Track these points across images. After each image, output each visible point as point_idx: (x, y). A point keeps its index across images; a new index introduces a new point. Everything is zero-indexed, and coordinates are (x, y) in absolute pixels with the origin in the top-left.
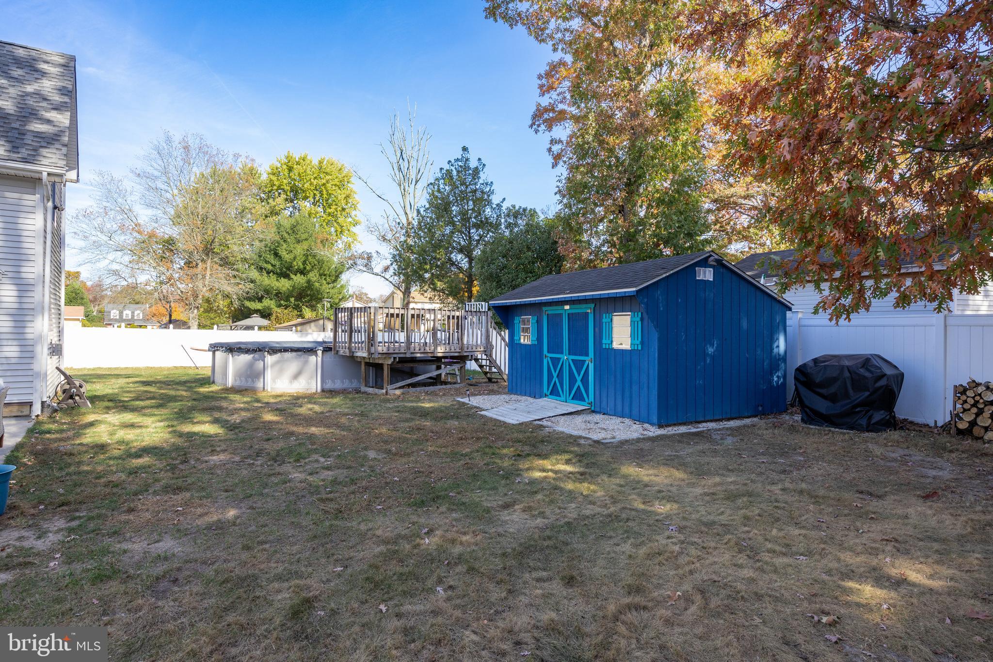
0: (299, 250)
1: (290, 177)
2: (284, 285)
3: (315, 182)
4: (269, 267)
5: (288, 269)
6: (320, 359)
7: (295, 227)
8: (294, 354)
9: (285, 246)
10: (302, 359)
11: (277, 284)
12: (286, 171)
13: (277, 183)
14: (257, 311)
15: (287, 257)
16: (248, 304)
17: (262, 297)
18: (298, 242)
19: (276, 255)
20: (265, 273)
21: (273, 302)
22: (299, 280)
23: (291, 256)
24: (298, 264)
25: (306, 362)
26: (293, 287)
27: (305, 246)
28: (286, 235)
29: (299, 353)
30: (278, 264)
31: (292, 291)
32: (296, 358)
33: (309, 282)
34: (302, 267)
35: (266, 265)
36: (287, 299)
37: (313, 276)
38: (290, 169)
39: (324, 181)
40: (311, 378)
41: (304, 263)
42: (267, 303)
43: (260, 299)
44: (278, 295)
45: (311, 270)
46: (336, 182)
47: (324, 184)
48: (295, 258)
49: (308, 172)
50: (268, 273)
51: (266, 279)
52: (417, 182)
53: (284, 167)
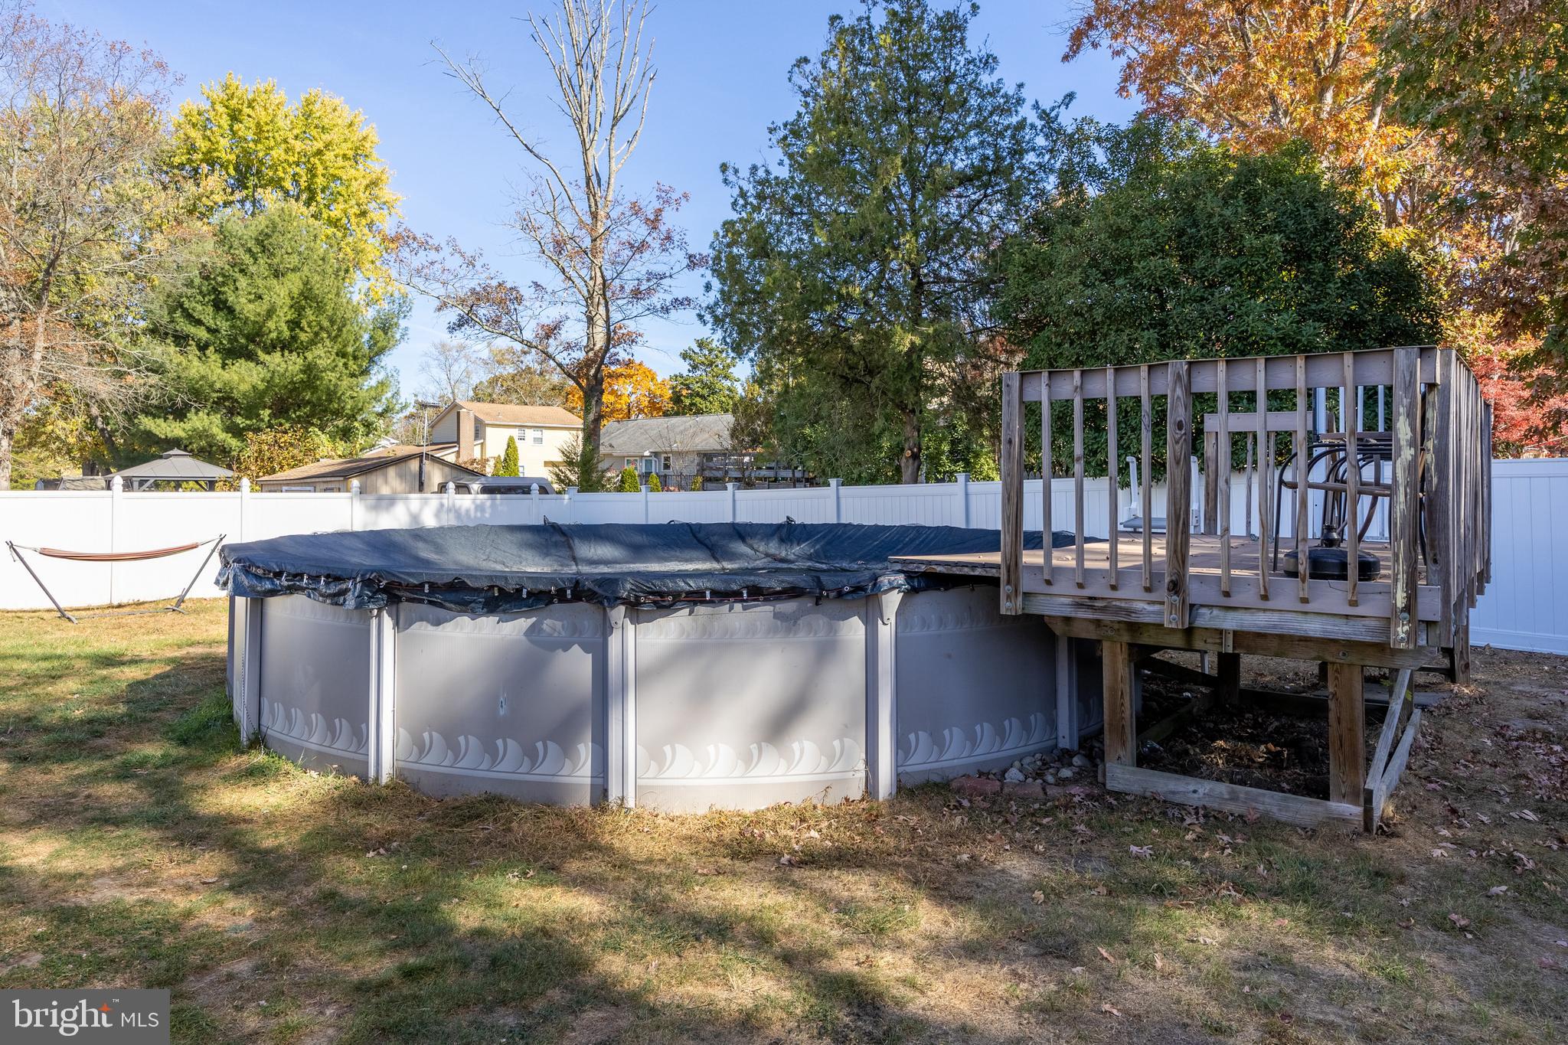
0: (282, 293)
1: (234, 133)
2: (244, 377)
3: (298, 146)
4: (202, 334)
5: (251, 339)
6: (886, 633)
7: (268, 236)
8: (764, 611)
9: (243, 282)
10: (803, 638)
11: (226, 376)
12: (225, 122)
13: (202, 145)
14: (175, 443)
15: (249, 309)
16: (147, 423)
17: (187, 407)
18: (277, 274)
19: (221, 305)
20: (193, 349)
21: (216, 419)
22: (285, 365)
23: (262, 308)
24: (277, 327)
25: (826, 651)
26: (269, 382)
27: (293, 284)
28: (247, 259)
29: (789, 606)
30: (224, 325)
31: (264, 392)
32: (772, 631)
33: (309, 368)
34: (287, 334)
35: (192, 330)
36: (251, 411)
37: (322, 355)
38: (235, 117)
39: (320, 145)
40: (845, 732)
41: (294, 324)
42: (201, 421)
43: (180, 414)
44: (226, 403)
45: (312, 343)
46: (346, 148)
47: (319, 152)
48: (270, 313)
49: (281, 123)
50: (203, 347)
51: (196, 362)
52: (616, 120)
53: (221, 109)
